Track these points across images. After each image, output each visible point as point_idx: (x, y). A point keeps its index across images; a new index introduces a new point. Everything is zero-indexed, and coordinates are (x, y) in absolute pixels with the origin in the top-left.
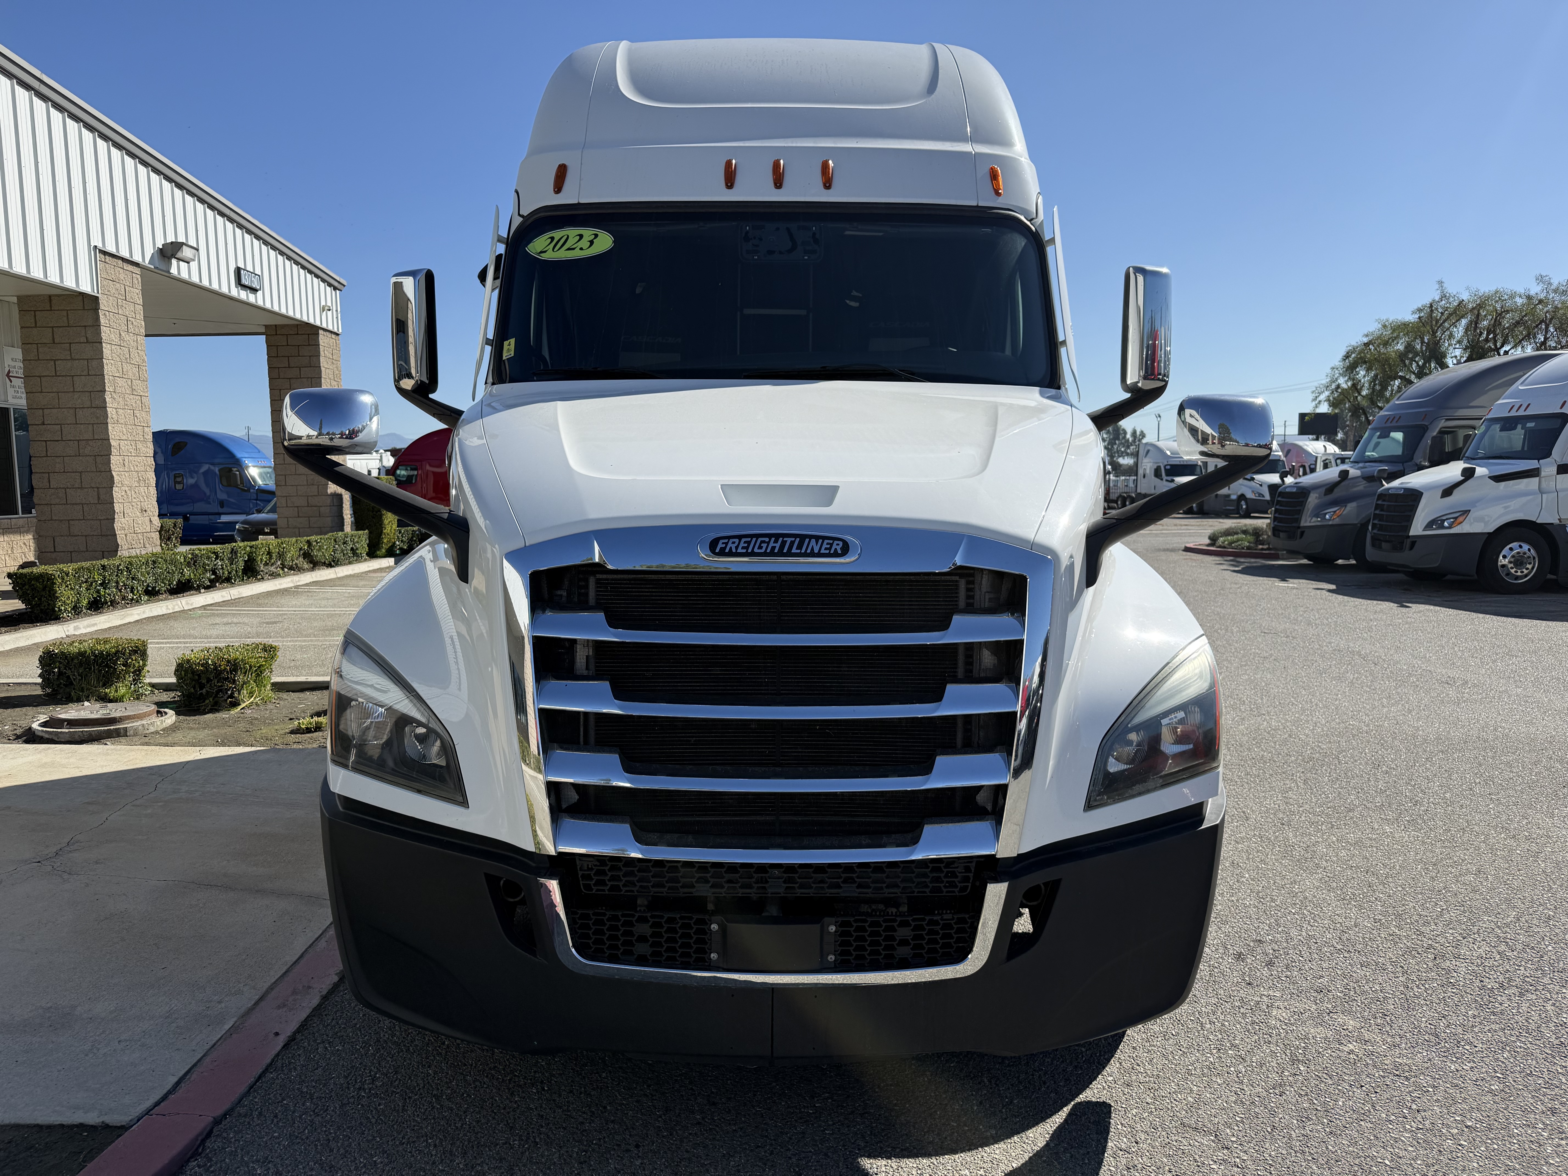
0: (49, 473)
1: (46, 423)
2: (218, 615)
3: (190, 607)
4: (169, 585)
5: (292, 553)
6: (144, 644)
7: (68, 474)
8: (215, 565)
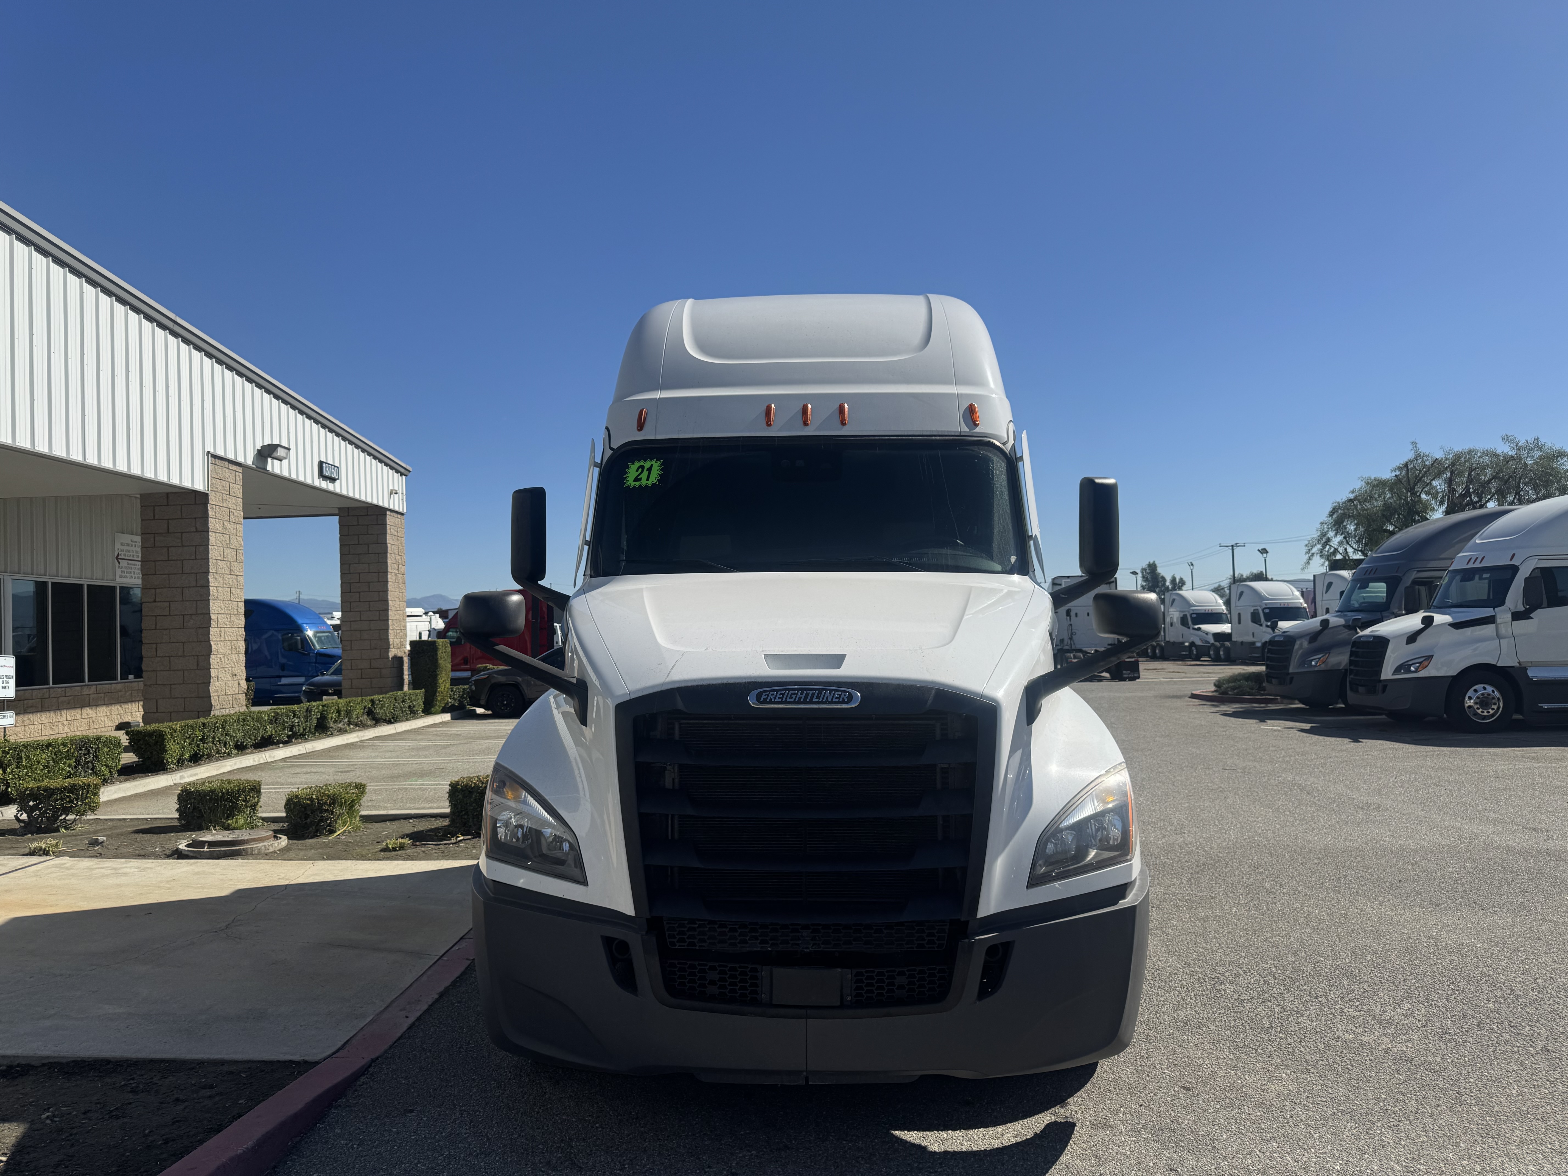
0: (156, 643)
1: (157, 600)
2: (298, 766)
3: (272, 760)
4: (255, 740)
5: (358, 711)
6: (259, 784)
7: (173, 644)
8: (293, 722)
